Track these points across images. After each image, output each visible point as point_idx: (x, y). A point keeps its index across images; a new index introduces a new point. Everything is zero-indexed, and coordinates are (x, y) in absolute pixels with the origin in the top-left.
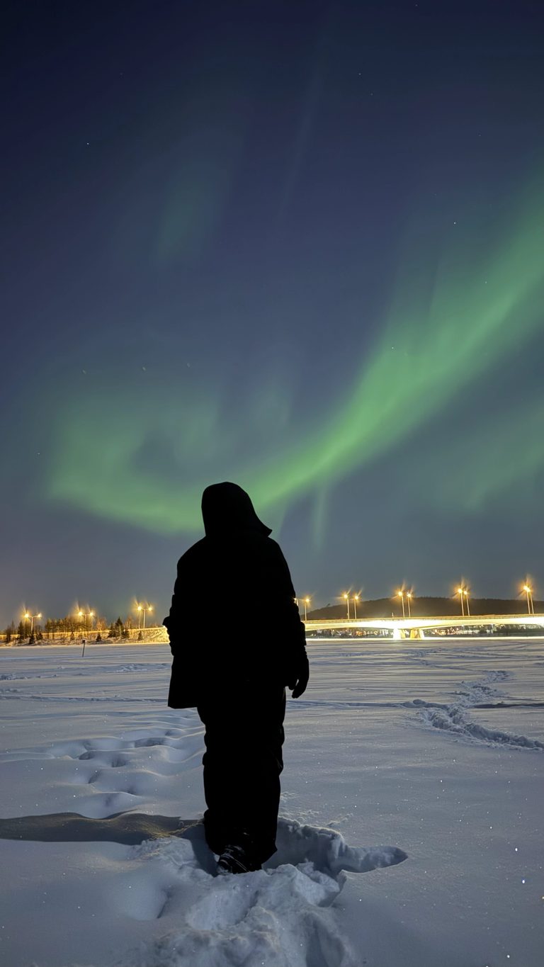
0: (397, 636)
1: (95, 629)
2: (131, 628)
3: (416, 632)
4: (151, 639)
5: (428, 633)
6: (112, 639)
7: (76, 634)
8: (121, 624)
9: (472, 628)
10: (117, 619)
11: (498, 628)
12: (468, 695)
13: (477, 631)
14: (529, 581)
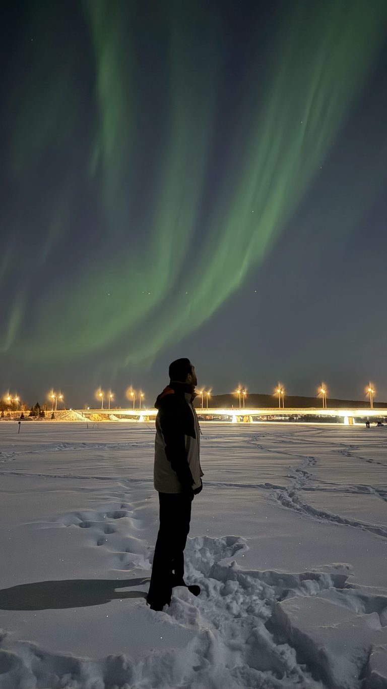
0: (235, 421)
1: (19, 409)
2: (46, 410)
3: (247, 418)
4: (61, 419)
5: (255, 419)
6: (31, 417)
7: (5, 413)
8: (39, 407)
9: (285, 416)
10: (36, 403)
11: (301, 416)
12: (296, 478)
13: (287, 418)
14: (323, 385)
